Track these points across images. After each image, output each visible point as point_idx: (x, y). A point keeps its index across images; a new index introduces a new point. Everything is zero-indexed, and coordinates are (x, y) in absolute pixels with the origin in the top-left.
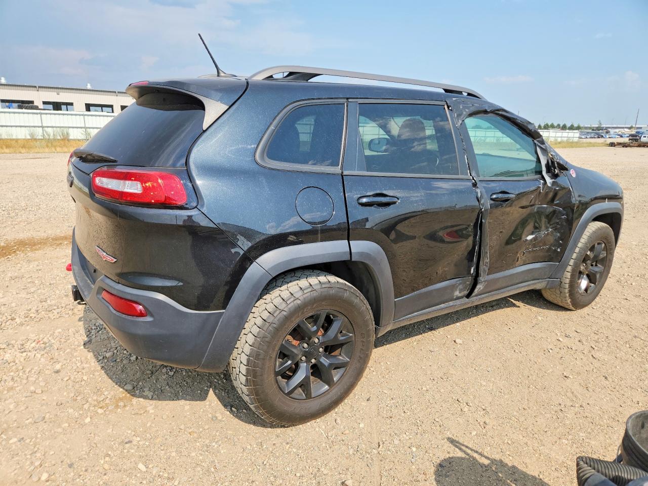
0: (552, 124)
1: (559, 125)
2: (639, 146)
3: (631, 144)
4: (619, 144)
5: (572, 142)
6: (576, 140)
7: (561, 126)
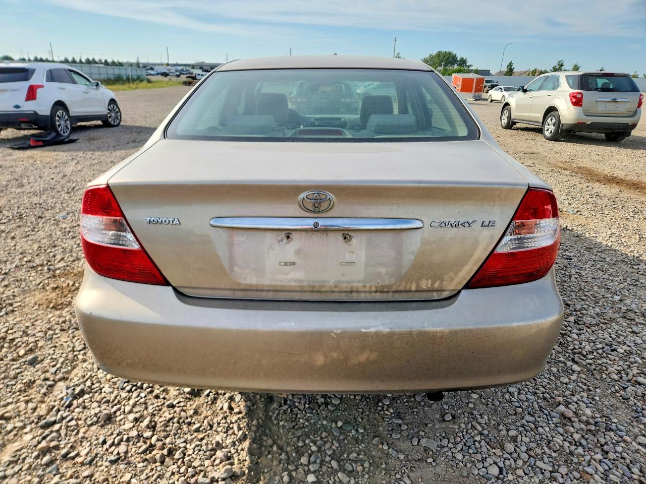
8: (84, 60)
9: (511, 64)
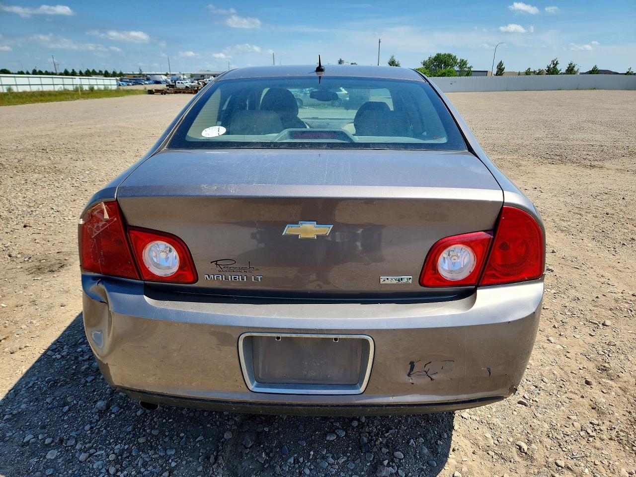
0: (94, 70)
1: (100, 71)
2: (176, 92)
3: (168, 91)
4: (157, 91)
5: (111, 91)
6: (115, 87)
7: (104, 72)
8: (83, 72)
9: (501, 64)
